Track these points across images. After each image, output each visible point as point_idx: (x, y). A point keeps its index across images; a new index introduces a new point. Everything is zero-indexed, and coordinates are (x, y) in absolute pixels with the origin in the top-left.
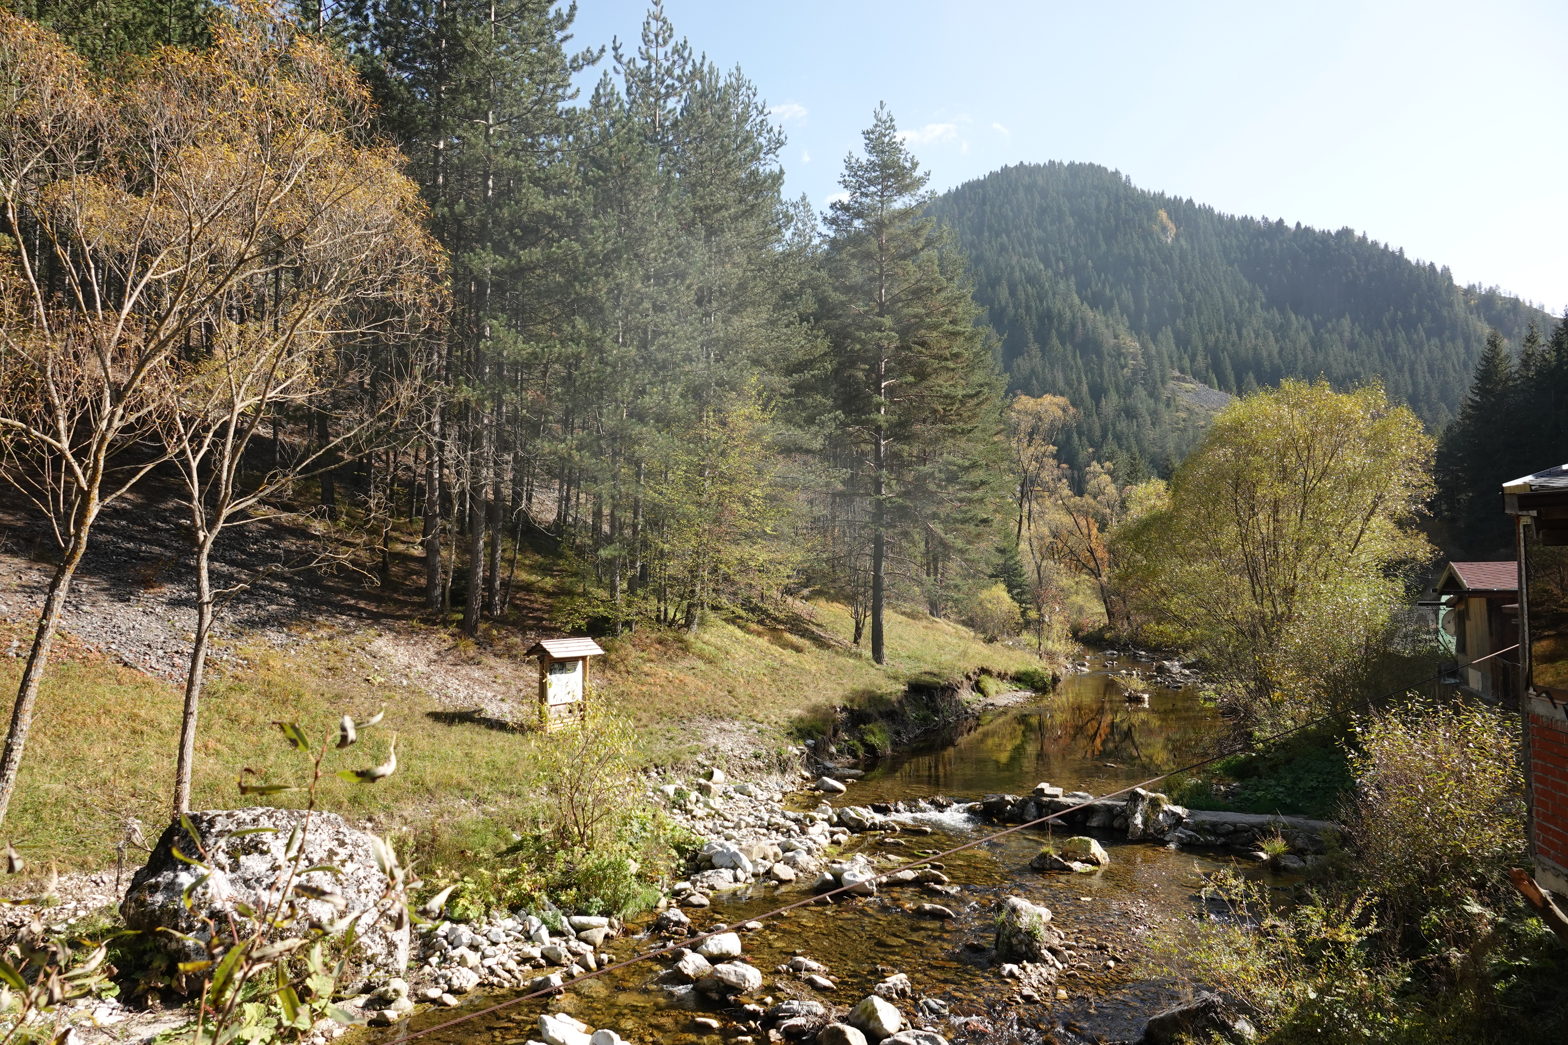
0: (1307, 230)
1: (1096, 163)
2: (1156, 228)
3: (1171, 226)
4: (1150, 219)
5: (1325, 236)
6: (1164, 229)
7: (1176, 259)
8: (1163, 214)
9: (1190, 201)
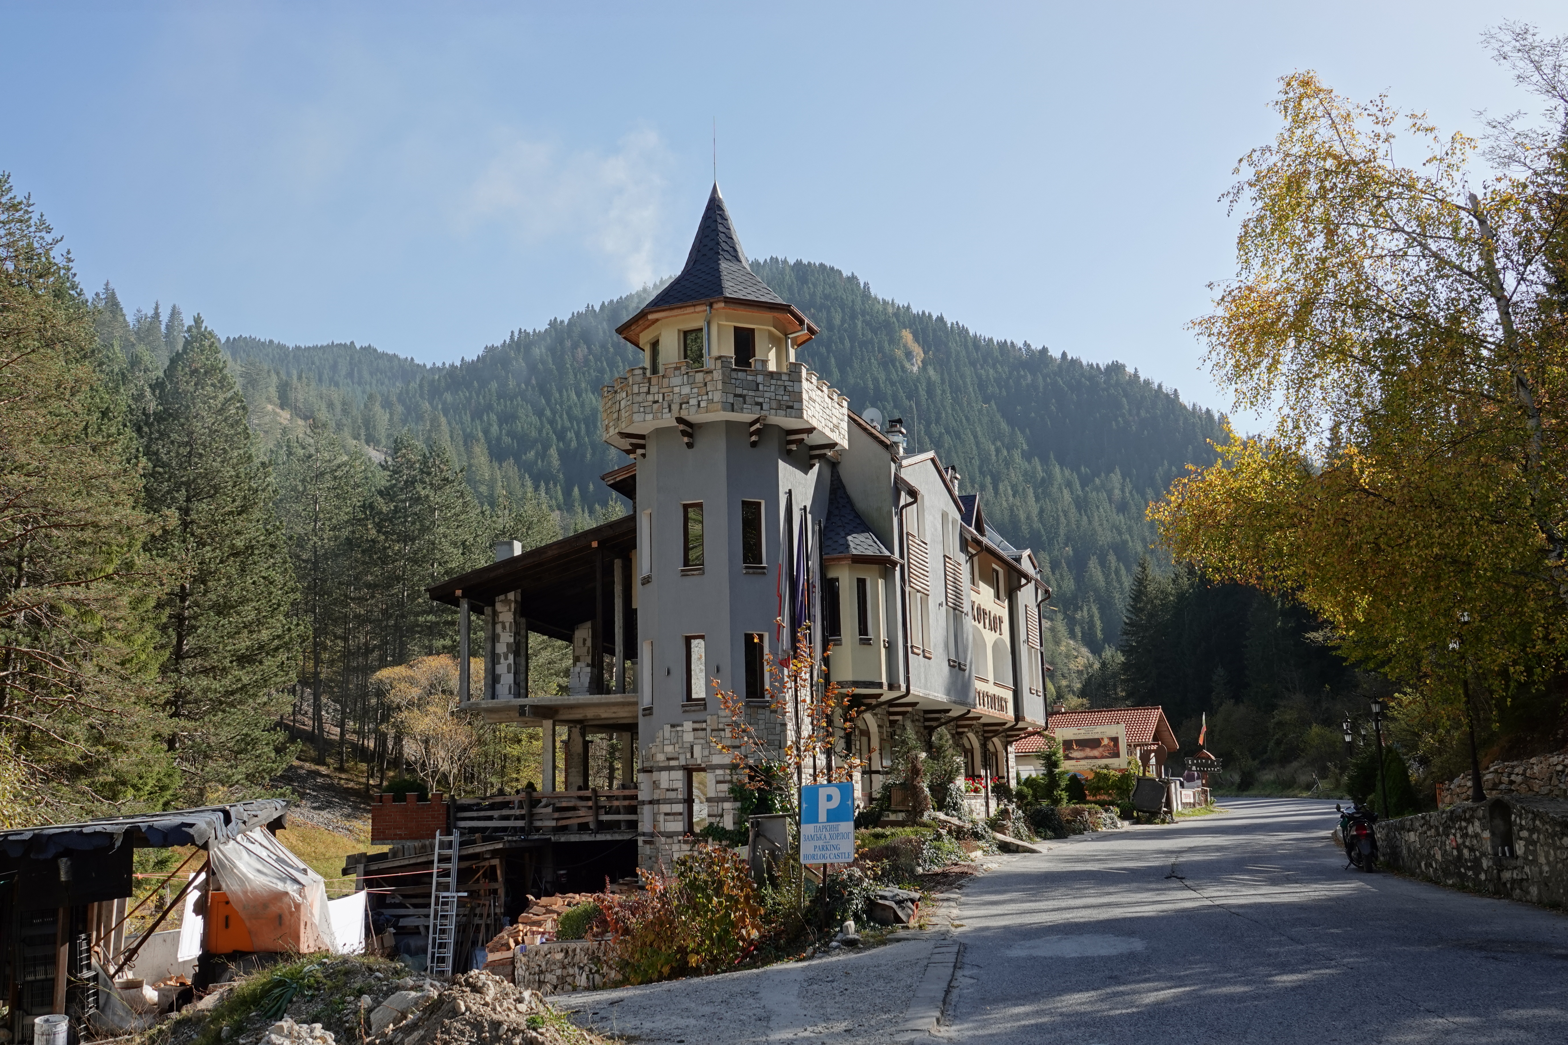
0: (1075, 363)
1: (828, 264)
2: (899, 353)
3: (918, 351)
4: (891, 341)
5: (1094, 369)
6: (909, 355)
7: (923, 393)
8: (907, 336)
9: (941, 319)
